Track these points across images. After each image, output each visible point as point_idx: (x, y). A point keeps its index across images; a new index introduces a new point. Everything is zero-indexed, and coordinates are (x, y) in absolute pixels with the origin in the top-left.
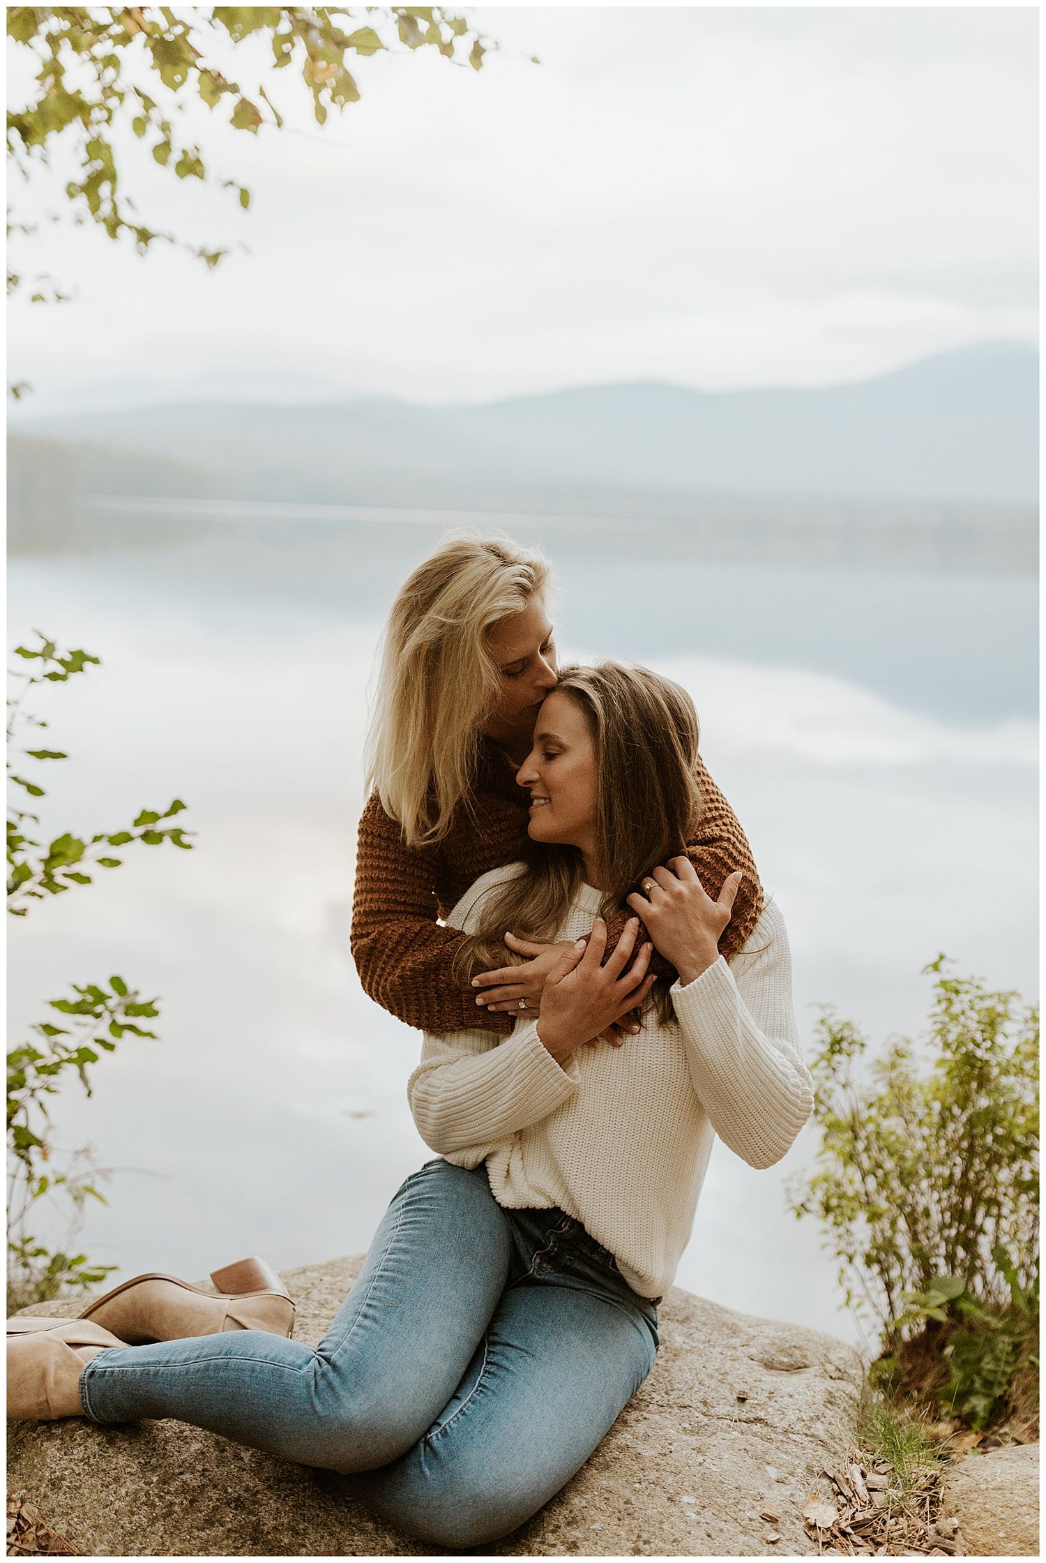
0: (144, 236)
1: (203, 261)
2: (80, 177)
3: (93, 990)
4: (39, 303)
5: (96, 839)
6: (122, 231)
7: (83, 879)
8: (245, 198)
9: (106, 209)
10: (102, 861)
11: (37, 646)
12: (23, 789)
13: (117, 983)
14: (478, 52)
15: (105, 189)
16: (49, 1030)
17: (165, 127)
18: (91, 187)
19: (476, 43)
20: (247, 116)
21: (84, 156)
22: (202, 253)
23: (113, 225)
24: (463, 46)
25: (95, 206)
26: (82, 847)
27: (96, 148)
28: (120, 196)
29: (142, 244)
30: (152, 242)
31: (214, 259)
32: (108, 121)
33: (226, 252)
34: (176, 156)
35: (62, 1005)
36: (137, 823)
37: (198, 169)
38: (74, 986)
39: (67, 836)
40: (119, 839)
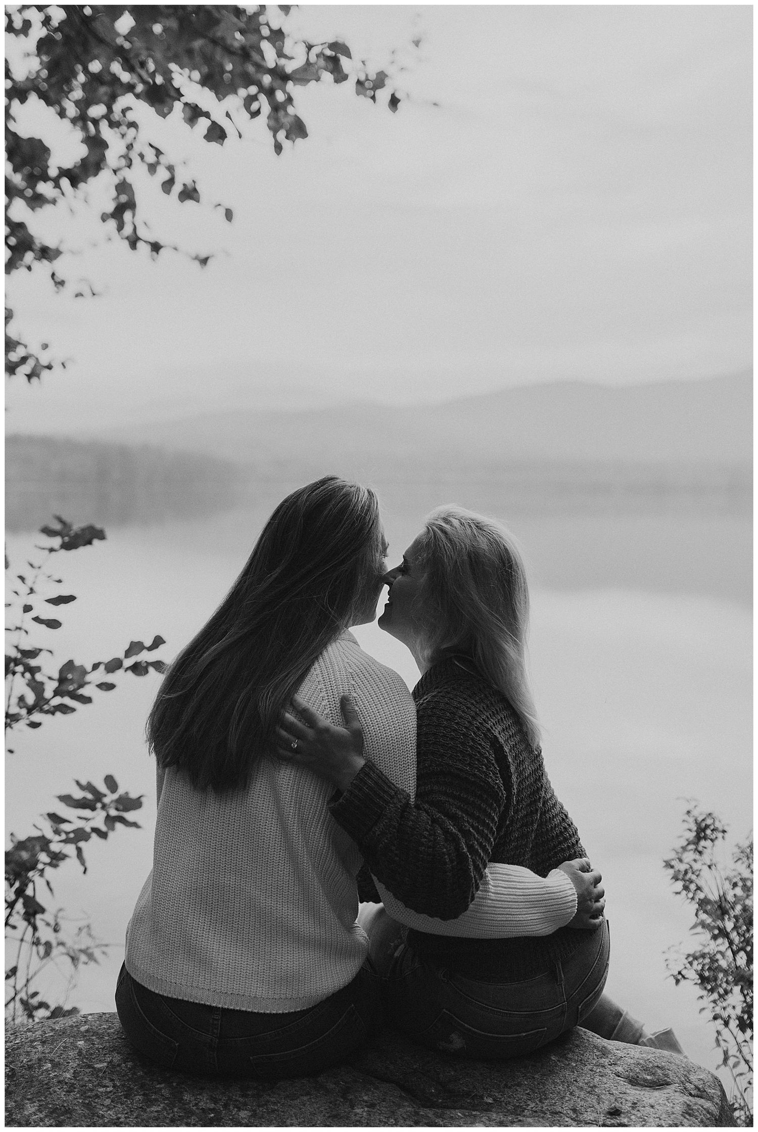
0: (156, 247)
1: (197, 263)
2: (110, 207)
3: (90, 788)
4: (79, 298)
5: (96, 667)
6: (140, 244)
7: (87, 700)
8: (229, 215)
9: (128, 230)
10: (101, 686)
11: (57, 526)
12: (43, 625)
13: (111, 782)
14: (394, 102)
15: (127, 216)
16: (55, 818)
17: (170, 168)
18: (118, 213)
19: (393, 96)
20: (216, 134)
21: (114, 193)
22: (196, 258)
23: (133, 241)
25: (120, 227)
26: (84, 672)
27: (123, 187)
28: (138, 221)
29: (154, 253)
30: (162, 251)
31: (204, 261)
32: (129, 166)
33: (213, 256)
34: (177, 188)
35: (66, 799)
36: (128, 654)
37: (195, 195)
38: (78, 783)
39: (71, 662)
40: (114, 666)
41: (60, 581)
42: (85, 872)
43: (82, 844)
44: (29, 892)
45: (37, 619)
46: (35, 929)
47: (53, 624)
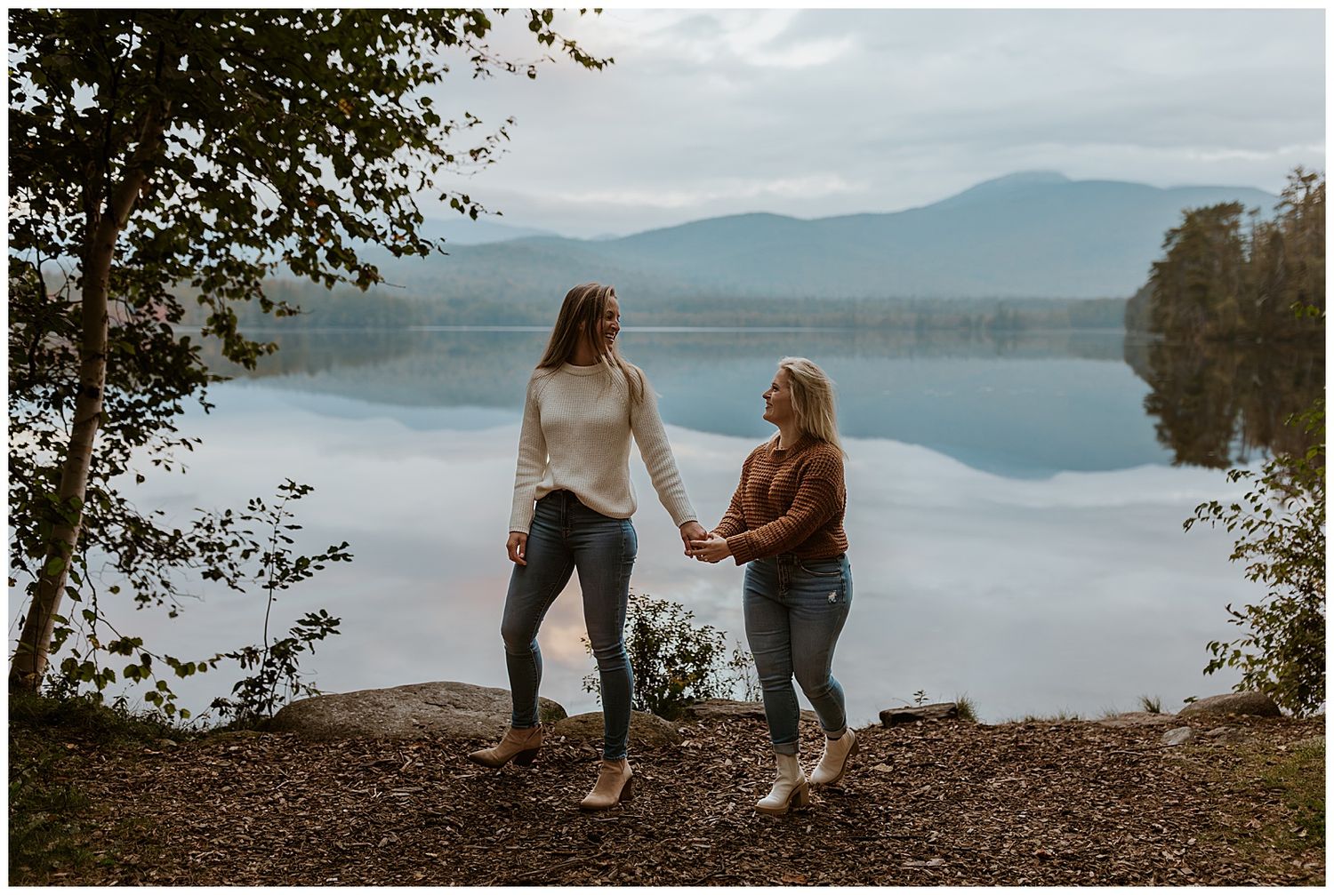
3: (313, 616)
5: (314, 558)
7: (310, 575)
10: (315, 567)
11: (288, 484)
12: (285, 541)
13: (323, 613)
16: (299, 631)
19: (473, 208)
24: (468, 208)
26: (308, 562)
35: (302, 621)
36: (329, 552)
38: (307, 614)
39: (303, 557)
40: (323, 558)
41: (292, 516)
42: (313, 653)
43: (312, 641)
44: (288, 662)
45: (282, 537)
46: (292, 678)
47: (290, 541)
